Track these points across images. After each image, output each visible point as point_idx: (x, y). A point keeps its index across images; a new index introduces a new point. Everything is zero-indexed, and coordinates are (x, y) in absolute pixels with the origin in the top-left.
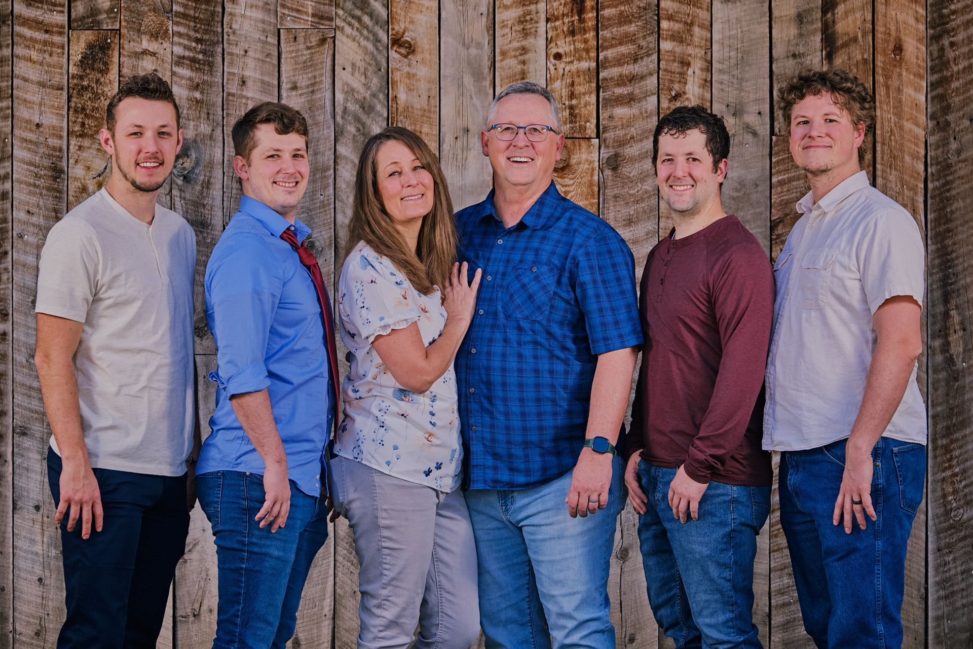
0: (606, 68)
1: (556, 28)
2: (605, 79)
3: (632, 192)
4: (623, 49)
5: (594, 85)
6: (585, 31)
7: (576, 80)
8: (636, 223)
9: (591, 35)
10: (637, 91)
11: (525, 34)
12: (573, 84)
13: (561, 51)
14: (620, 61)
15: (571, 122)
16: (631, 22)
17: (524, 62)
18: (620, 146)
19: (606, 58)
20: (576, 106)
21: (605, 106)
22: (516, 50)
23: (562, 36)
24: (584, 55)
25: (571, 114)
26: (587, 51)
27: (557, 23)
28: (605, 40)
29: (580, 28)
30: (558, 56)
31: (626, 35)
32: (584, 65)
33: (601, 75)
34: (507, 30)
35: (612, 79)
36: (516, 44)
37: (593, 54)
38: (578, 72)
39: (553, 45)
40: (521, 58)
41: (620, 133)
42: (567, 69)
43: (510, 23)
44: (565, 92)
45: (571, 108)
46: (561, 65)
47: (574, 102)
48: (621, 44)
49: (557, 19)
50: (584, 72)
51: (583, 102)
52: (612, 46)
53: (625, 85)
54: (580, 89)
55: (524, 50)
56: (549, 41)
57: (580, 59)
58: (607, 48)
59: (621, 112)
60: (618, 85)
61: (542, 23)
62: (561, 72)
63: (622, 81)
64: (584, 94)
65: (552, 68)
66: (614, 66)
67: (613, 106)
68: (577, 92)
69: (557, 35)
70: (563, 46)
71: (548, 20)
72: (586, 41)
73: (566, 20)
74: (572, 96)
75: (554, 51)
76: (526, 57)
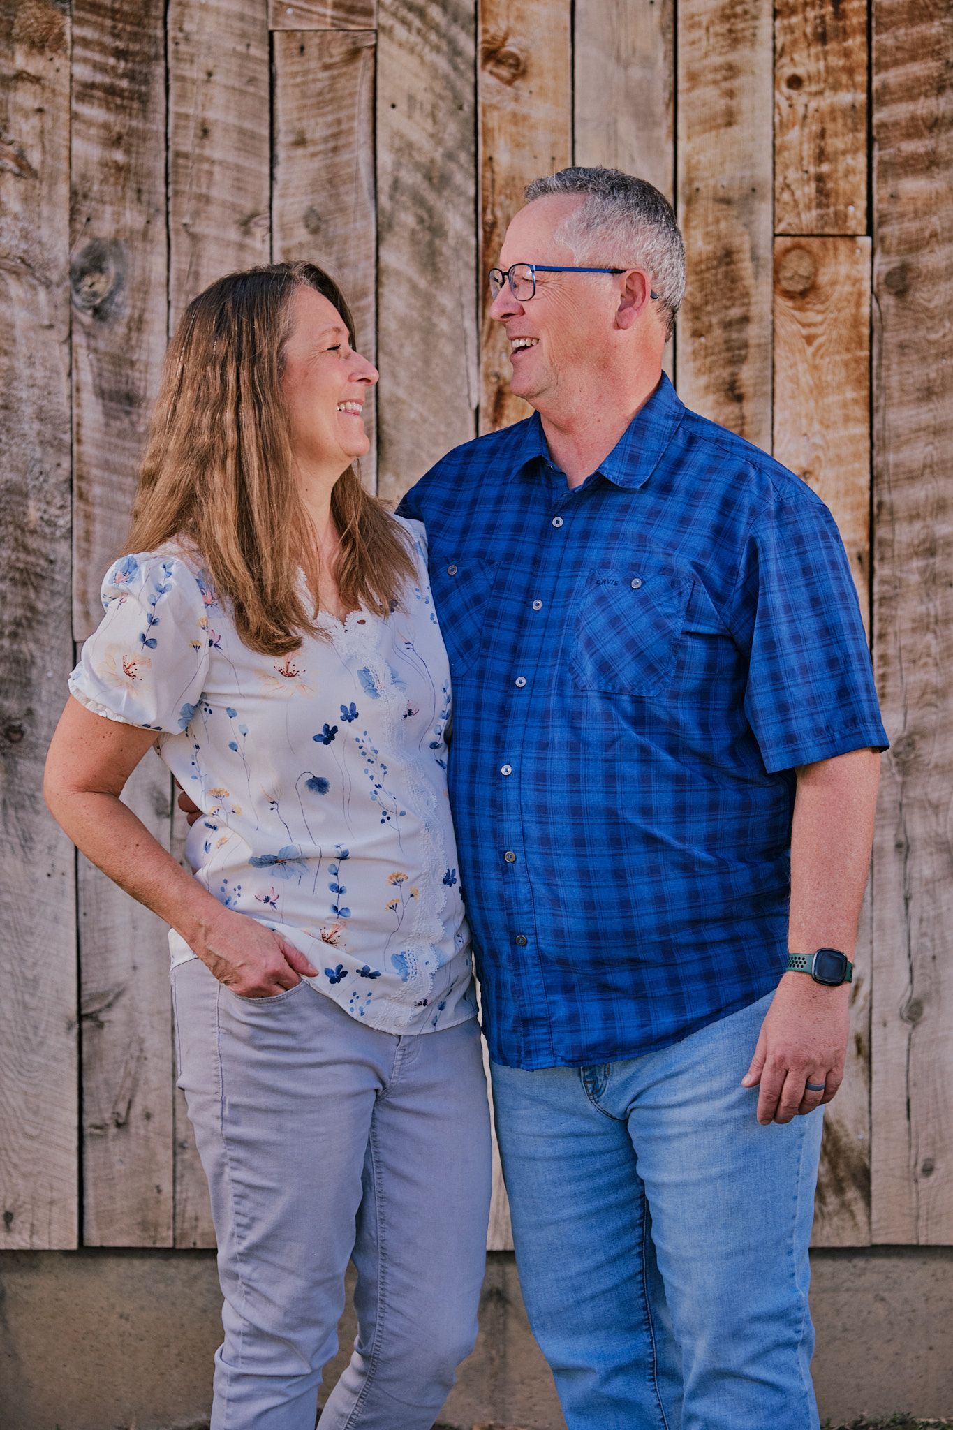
0: (884, 104)
1: (790, 29)
2: (883, 125)
3: (933, 337)
4: (918, 69)
5: (862, 136)
6: (845, 34)
7: (830, 127)
8: (941, 395)
9: (856, 42)
10: (943, 148)
11: (734, 39)
12: (822, 134)
13: (800, 71)
14: (910, 92)
15: (820, 205)
16: (931, 17)
17: (731, 94)
18: (910, 250)
19: (885, 87)
20: (829, 176)
21: (883, 176)
22: (716, 69)
23: (803, 45)
24: (844, 79)
25: (820, 191)
26: (850, 71)
27: (795, 20)
28: (883, 51)
29: (836, 29)
30: (795, 82)
31: (923, 41)
32: (845, 98)
33: (877, 117)
34: (700, 33)
35: (896, 124)
36: (717, 60)
37: (861, 78)
38: (833, 111)
39: (785, 60)
40: (726, 85)
41: (912, 226)
42: (813, 105)
43: (705, 20)
44: (808, 150)
45: (820, 178)
46: (800, 98)
47: (825, 168)
48: (913, 58)
49: (793, 11)
50: (844, 113)
51: (841, 168)
52: (896, 63)
53: (920, 136)
54: (835, 143)
55: (732, 70)
56: (778, 54)
57: (836, 87)
58: (885, 67)
59: (913, 186)
60: (908, 136)
61: (766, 22)
62: (800, 111)
63: (914, 128)
64: (844, 152)
65: (784, 104)
66: (900, 100)
67: (898, 176)
68: (830, 149)
69: (794, 43)
70: (805, 62)
71: (776, 14)
72: (847, 54)
73: (811, 14)
74: (821, 156)
75: (788, 71)
76: (735, 84)
